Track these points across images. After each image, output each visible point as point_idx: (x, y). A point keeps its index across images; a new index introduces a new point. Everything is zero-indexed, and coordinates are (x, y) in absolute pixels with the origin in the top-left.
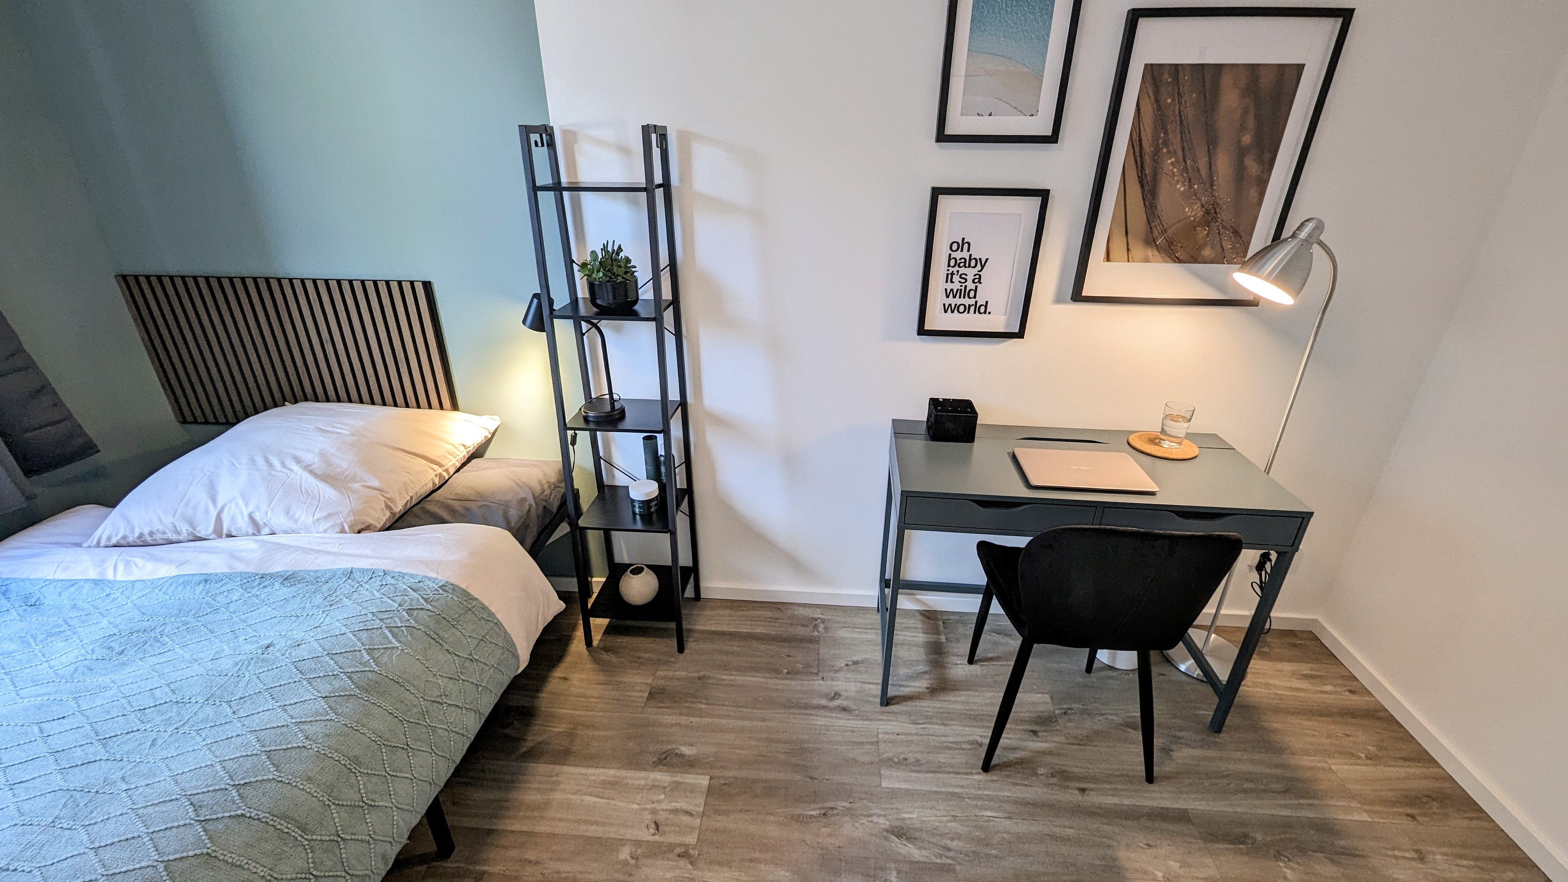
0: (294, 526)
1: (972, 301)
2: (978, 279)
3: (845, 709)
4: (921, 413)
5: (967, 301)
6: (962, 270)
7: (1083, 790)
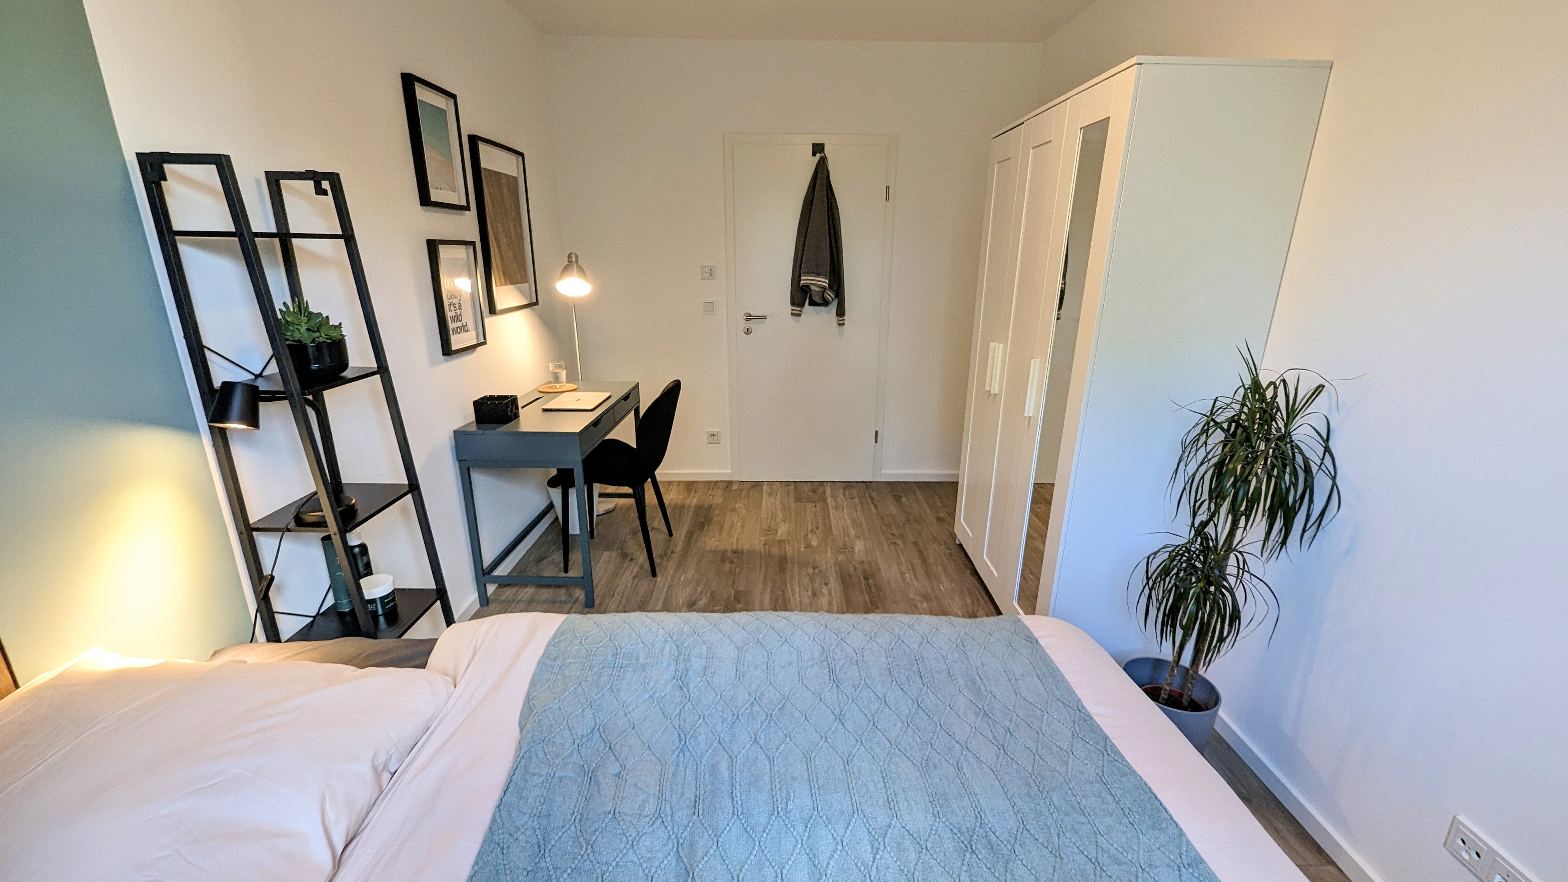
1: (461, 324)
2: (460, 307)
6: (454, 301)
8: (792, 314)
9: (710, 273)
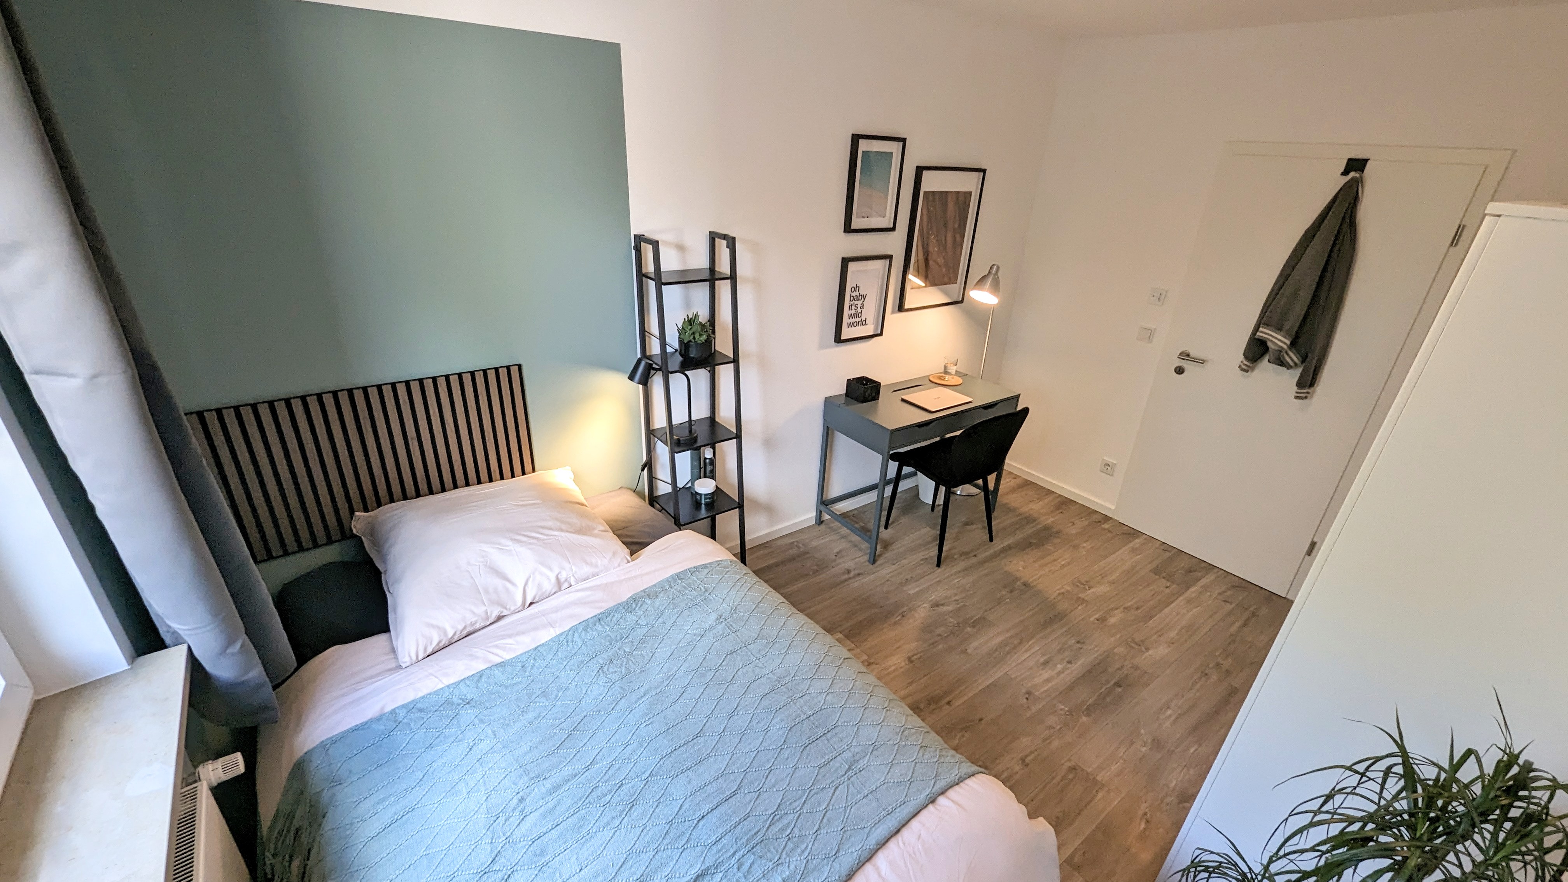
0: (596, 570)
1: (860, 319)
2: (862, 307)
3: (859, 574)
4: (842, 390)
5: (858, 320)
6: (856, 302)
7: (975, 556)
8: (1240, 367)
9: (1161, 297)
